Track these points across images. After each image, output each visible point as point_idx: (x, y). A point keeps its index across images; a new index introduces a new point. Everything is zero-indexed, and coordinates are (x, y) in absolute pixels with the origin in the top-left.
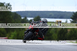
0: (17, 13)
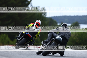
0: (53, 18)
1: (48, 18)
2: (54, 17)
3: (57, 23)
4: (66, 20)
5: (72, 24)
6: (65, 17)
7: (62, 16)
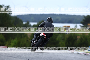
1: (13, 16)
2: (20, 16)
3: (22, 22)
4: (32, 18)
5: (38, 23)
6: (31, 15)
7: (28, 15)
